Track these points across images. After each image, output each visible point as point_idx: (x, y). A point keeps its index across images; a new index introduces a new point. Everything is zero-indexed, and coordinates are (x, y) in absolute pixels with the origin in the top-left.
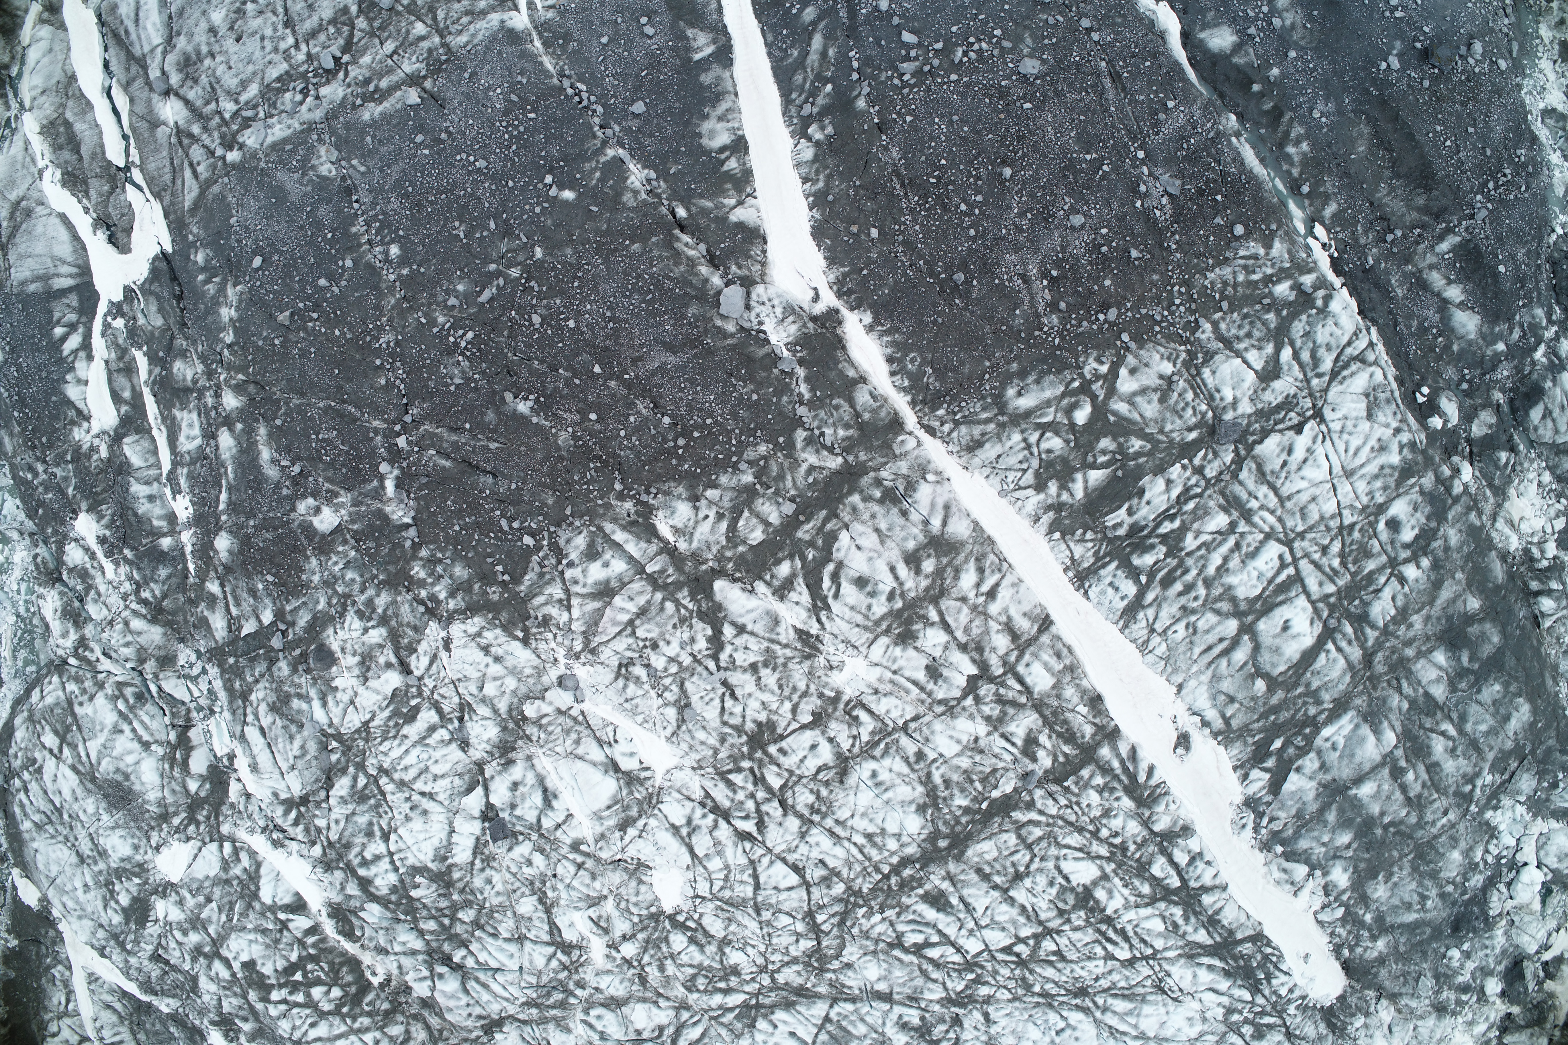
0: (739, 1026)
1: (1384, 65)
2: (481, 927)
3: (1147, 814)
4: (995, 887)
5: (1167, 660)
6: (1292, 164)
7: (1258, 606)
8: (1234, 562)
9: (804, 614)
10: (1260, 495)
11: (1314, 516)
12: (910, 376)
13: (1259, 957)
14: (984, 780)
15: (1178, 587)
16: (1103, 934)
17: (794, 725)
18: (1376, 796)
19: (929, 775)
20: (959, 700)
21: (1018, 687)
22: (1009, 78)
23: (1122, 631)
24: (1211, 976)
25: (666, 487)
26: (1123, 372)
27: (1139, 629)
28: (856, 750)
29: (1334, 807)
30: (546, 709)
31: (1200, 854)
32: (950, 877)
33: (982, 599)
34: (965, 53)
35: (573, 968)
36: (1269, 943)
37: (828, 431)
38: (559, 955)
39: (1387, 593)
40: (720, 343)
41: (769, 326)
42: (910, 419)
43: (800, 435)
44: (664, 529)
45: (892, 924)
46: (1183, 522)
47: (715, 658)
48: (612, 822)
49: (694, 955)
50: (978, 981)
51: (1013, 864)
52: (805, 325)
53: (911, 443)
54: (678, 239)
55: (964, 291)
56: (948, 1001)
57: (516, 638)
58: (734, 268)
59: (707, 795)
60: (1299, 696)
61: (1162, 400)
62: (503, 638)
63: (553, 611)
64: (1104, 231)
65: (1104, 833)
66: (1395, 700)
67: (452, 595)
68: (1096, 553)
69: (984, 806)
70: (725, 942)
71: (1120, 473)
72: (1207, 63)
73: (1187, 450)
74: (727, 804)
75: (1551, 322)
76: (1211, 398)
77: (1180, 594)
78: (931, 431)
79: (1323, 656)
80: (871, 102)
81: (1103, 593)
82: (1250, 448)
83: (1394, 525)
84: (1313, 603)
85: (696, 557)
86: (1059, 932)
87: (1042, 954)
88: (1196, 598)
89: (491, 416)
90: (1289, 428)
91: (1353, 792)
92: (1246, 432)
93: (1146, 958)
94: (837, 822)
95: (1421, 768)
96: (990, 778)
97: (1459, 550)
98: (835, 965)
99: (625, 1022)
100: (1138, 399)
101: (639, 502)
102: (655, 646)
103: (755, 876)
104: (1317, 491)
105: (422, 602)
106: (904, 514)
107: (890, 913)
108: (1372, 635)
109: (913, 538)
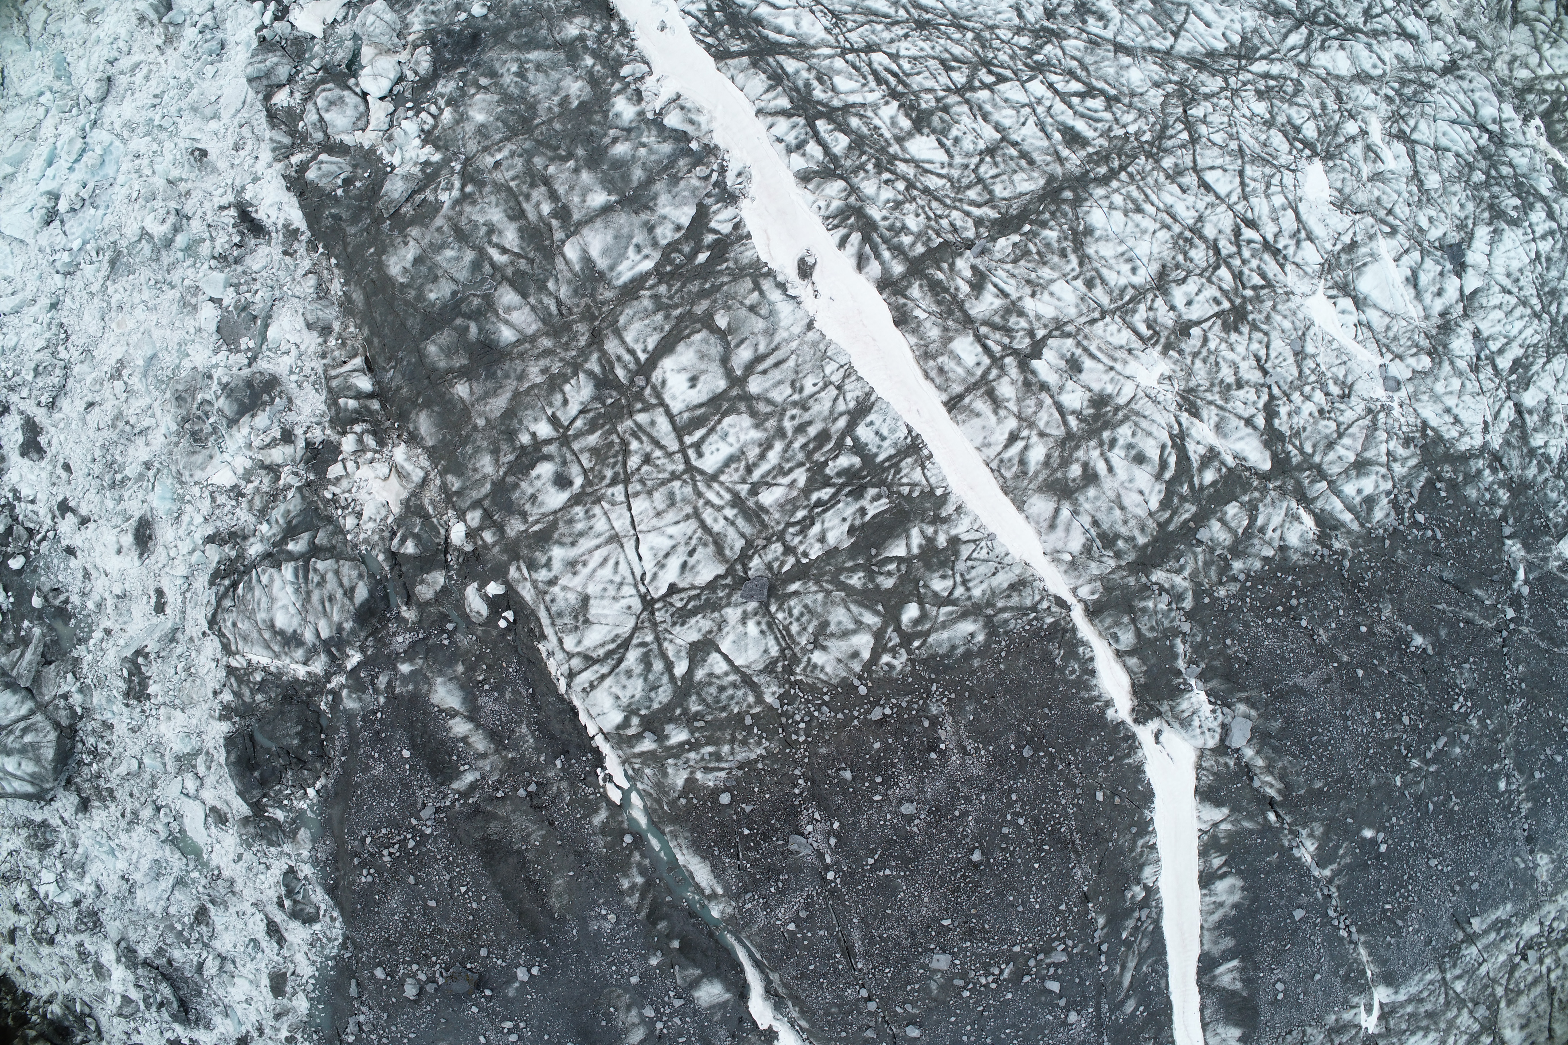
0: (1256, 41)
1: (535, 971)
2: (1468, 164)
3: (852, 200)
4: (1015, 144)
5: (824, 356)
6: (639, 865)
7: (725, 406)
8: (753, 453)
9: (1193, 432)
10: (722, 522)
11: (659, 497)
12: (1076, 656)
13: (721, 34)
14: (1026, 253)
15: (812, 431)
16: (900, 81)
17: (1206, 326)
18: (585, 192)
19: (1081, 264)
20: (1049, 335)
21: (990, 343)
22: (961, 949)
23: (872, 390)
24: (778, 22)
25: (1307, 561)
26: (866, 655)
27: (853, 391)
28: (1150, 296)
29: (635, 184)
30: (1412, 361)
31: (789, 150)
32: (1060, 160)
33: (1025, 433)
34: (1002, 972)
35: (1396, 117)
36: (708, 47)
37: (1162, 606)
38: (1408, 131)
39: (574, 408)
40: (1254, 693)
41: (1207, 708)
42: (1078, 615)
43: (1188, 604)
44: (1308, 521)
45: (1116, 120)
46: (807, 498)
47: (1272, 397)
48: (1363, 250)
49: (1298, 115)
50: (1030, 52)
51: (996, 164)
52: (1172, 709)
53: (1084, 592)
54: (1279, 791)
55: (1024, 739)
56: (1060, 36)
57: (1433, 429)
58: (1232, 764)
59: (1282, 266)
60: (677, 306)
61: (825, 624)
62: (1443, 429)
63: (1401, 451)
64: (878, 798)
65: (901, 185)
66: (564, 292)
67: (1479, 472)
68: (899, 471)
69: (1027, 228)
70: (1270, 123)
71: (873, 551)
72: (724, 967)
73: (801, 572)
74: (1267, 257)
75: (336, 694)
76: (770, 625)
77: (810, 423)
78: (1060, 602)
79: (651, 347)
80: (1093, 922)
81: (892, 431)
82: (731, 571)
83: (562, 481)
84: (662, 403)
85: (1283, 492)
86: (948, 89)
87: (966, 70)
88: (793, 418)
89: (1443, 633)
90: (684, 590)
91: (613, 199)
92: (733, 589)
93: (852, 50)
94: (1169, 228)
95: (532, 216)
96: (1021, 254)
97: (478, 450)
98: (1170, 88)
99: (1353, 59)
100: (851, 626)
101: (1330, 547)
102: (1321, 412)
103: (1243, 184)
104: (655, 522)
105: (1503, 467)
106: (1095, 523)
107: (1118, 132)
108: (593, 364)
109: (1089, 498)
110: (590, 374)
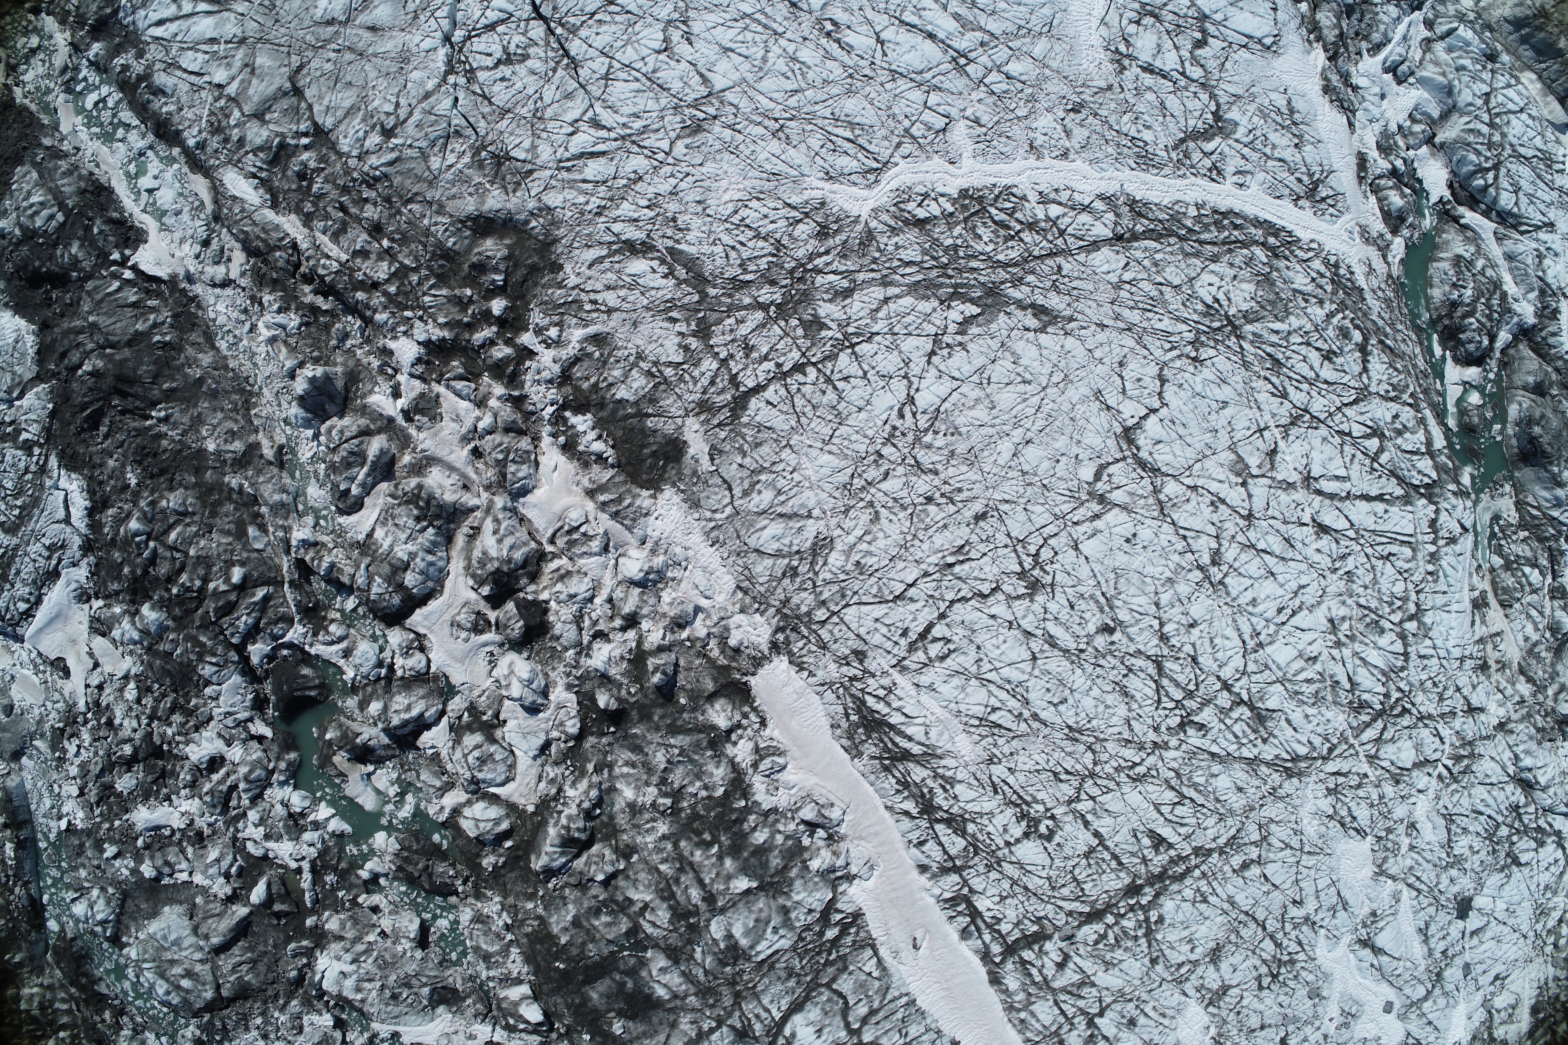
13: (856, 737)
16: (1015, 793)
17: (1243, 987)
18: (729, 879)
19: (1150, 947)
20: (1115, 1002)
29: (773, 871)
32: (1145, 862)
45: (1199, 825)
47: (1287, 1033)
49: (1358, 807)
51: (1090, 866)
59: (1317, 934)
60: (806, 974)
65: (1006, 884)
66: (710, 961)
70: (1331, 817)
79: (784, 1007)
91: (755, 884)
94: (1228, 914)
95: (681, 899)
98: (1251, 792)
99: (1418, 747)
103: (1297, 873)
108: (735, 1021)
110: (732, 1027)
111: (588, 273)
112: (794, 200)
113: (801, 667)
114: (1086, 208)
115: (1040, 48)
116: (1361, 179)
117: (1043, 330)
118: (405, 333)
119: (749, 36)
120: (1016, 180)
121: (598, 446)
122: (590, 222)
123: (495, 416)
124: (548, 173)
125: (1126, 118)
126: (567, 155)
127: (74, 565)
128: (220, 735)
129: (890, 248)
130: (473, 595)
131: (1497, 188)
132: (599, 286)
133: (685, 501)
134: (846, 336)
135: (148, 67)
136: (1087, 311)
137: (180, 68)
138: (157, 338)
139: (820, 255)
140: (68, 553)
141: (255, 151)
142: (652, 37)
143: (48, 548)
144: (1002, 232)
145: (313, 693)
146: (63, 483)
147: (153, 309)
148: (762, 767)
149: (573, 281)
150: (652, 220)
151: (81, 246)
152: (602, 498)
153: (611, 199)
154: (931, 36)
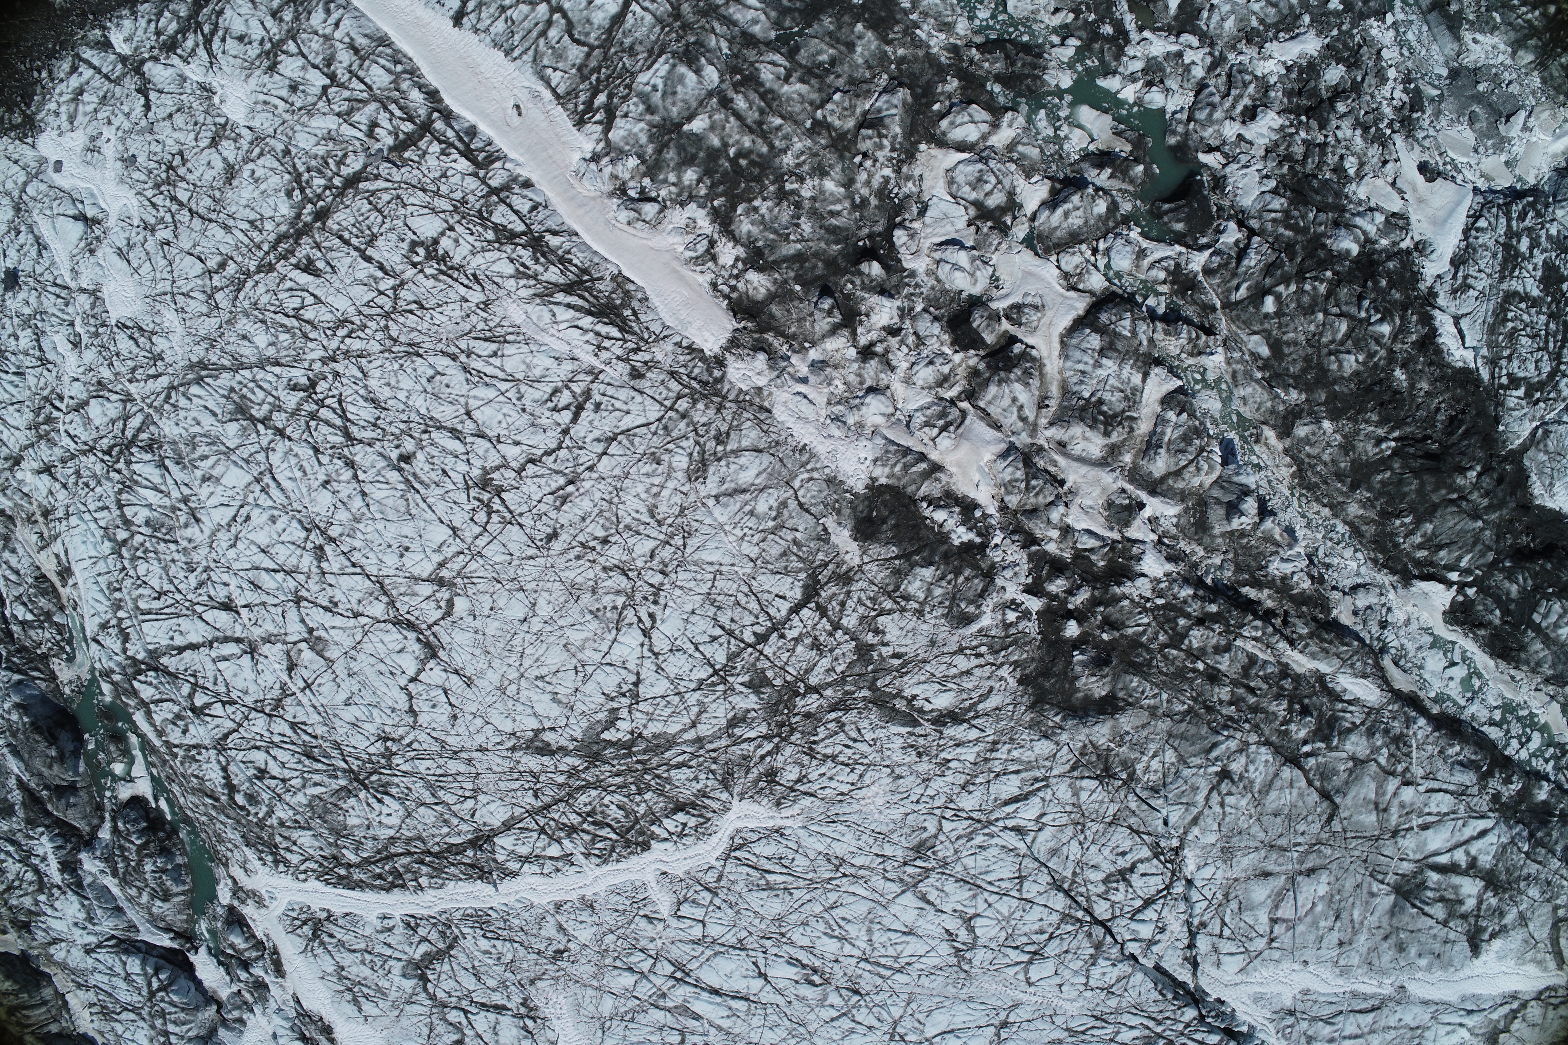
3: (483, 172)
4: (355, 249)
9: (203, 71)
17: (197, 150)
18: (712, 127)
19: (294, 165)
24: (571, 313)
25: (117, 13)
33: (329, 29)
44: (116, 43)
47: (146, 117)
49: (130, 350)
59: (140, 219)
62: (20, 147)
70: (152, 334)
79: (630, 16)
85: (136, 55)
91: (686, 128)
99: (88, 422)
101: (101, 28)
111: (991, 683)
112: (807, 801)
113: (691, 349)
114: (525, 860)
115: (608, 1005)
116: (275, 951)
117: (537, 732)
118: (1159, 581)
119: (891, 951)
120: (598, 871)
121: (940, 516)
122: (1002, 732)
123: (1049, 522)
124: (1055, 772)
125: (509, 956)
126: (1041, 794)
127: (1439, 277)
128: (1251, 143)
129: (702, 776)
130: (1030, 340)
131: (146, 974)
132: (977, 672)
133: (842, 482)
134: (724, 681)
135: (1485, 787)
136: (499, 761)
137: (1452, 793)
138: (1407, 520)
139: (769, 753)
140: (1447, 287)
141: (1355, 726)
142: (986, 929)
143: (1470, 287)
144: (599, 817)
145: (1167, 206)
146: (1469, 355)
147: (1420, 547)
148: (705, 242)
149: (1005, 672)
150: (941, 748)
151: (1508, 593)
152: (923, 466)
153: (986, 760)
154: (715, 992)
